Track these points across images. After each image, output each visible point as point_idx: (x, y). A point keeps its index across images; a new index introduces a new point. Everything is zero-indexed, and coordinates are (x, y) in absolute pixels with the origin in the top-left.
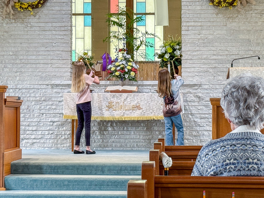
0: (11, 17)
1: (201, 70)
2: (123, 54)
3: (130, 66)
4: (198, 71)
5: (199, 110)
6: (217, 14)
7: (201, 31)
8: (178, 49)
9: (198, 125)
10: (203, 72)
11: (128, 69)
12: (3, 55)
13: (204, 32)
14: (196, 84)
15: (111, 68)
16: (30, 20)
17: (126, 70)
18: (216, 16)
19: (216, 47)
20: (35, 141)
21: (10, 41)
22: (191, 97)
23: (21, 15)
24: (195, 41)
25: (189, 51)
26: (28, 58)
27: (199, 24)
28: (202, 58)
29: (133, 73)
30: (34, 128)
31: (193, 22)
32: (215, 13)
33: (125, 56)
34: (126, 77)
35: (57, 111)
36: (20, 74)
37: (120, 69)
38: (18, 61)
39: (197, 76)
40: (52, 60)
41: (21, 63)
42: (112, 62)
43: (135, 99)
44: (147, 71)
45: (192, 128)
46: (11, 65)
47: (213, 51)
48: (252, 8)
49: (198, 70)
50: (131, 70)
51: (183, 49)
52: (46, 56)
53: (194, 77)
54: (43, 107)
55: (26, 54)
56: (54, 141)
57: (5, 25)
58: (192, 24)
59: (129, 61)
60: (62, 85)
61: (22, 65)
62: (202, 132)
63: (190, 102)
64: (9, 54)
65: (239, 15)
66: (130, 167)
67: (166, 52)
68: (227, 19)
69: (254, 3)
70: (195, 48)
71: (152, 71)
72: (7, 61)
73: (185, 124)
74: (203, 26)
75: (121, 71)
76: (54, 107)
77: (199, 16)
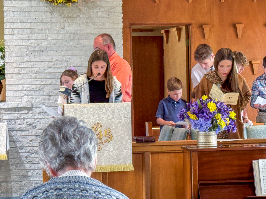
1: (32, 87)
4: (28, 89)
6: (52, 12)
7: (31, 35)
9: (29, 161)
10: (35, 90)
13: (34, 36)
14: (25, 107)
18: (50, 15)
19: (51, 57)
22: (19, 124)
24: (23, 48)
25: (15, 62)
27: (28, 26)
28: (33, 72)
31: (20, 23)
32: (49, 11)
39: (27, 95)
45: (21, 166)
47: (47, 63)
48: (97, 5)
49: (28, 87)
51: (7, 60)
53: (23, 97)
58: (19, 25)
62: (36, 171)
63: (18, 131)
65: (81, 14)
68: (65, 19)
70: (24, 59)
74: (32, 28)
77: (27, 15)
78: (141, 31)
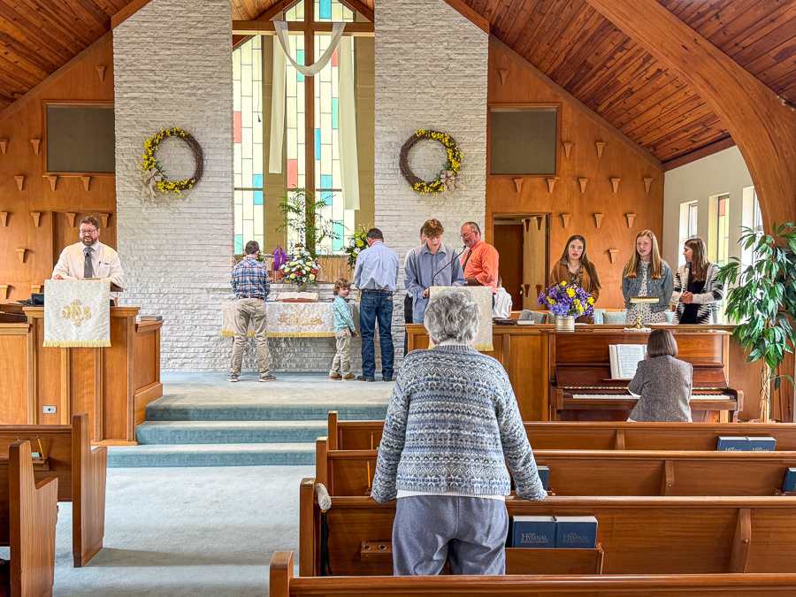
0: (153, 200)
2: (300, 250)
3: (308, 266)
6: (419, 201)
7: (399, 222)
11: (306, 271)
12: (143, 250)
13: (402, 223)
15: (284, 269)
16: (178, 205)
17: (304, 272)
18: (417, 203)
20: (186, 360)
21: (151, 231)
23: (166, 198)
26: (176, 254)
27: (397, 213)
29: (313, 275)
30: (185, 345)
31: (389, 210)
32: (416, 199)
33: (303, 254)
34: (304, 281)
35: (215, 323)
36: (165, 275)
37: (296, 271)
38: (162, 258)
40: (208, 257)
42: (287, 259)
43: (314, 310)
46: (154, 262)
48: (461, 194)
50: (310, 272)
52: (200, 251)
54: (196, 318)
55: (173, 249)
56: (211, 361)
57: (144, 210)
59: (308, 260)
60: (221, 289)
61: (168, 262)
64: (150, 248)
65: (446, 202)
66: (304, 409)
67: (355, 246)
69: (464, 188)
72: (147, 257)
74: (401, 216)
75: (297, 273)
76: (210, 317)
77: (396, 203)
78: (502, 219)
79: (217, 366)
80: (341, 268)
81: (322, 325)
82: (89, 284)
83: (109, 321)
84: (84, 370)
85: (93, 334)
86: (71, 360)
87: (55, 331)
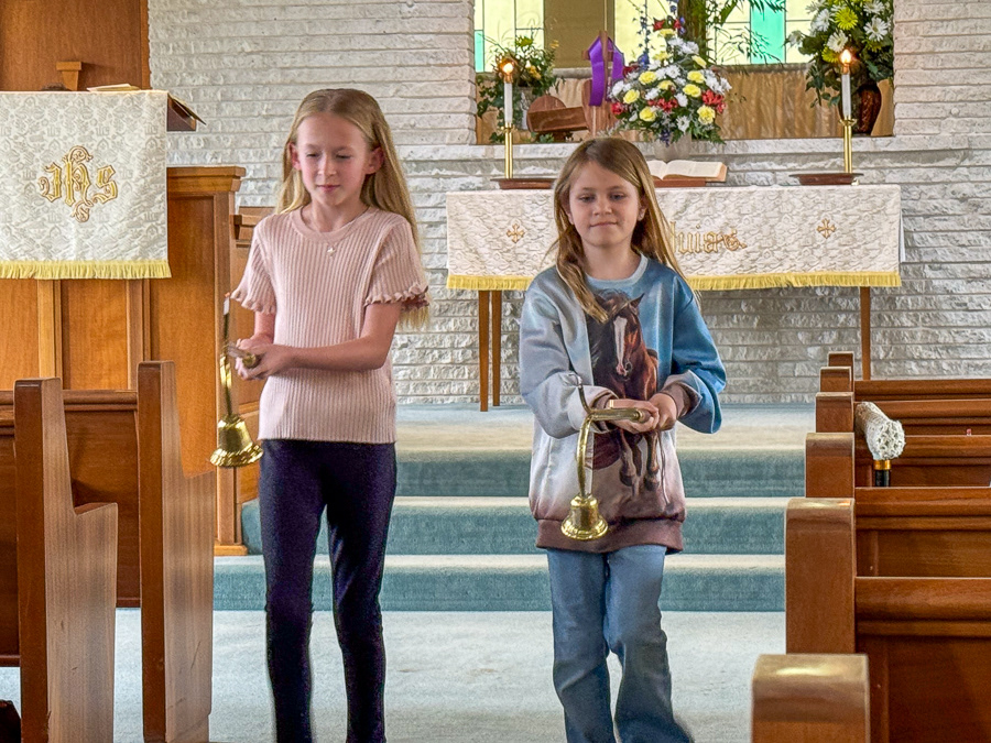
1: (971, 92)
2: (668, 37)
3: (694, 83)
4: (959, 98)
5: (963, 246)
8: (879, 16)
9: (958, 305)
10: (980, 101)
11: (688, 97)
12: (220, 55)
14: (951, 150)
15: (622, 94)
17: (683, 101)
22: (930, 198)
25: (923, 21)
26: (312, 64)
28: (976, 47)
29: (710, 110)
33: (677, 48)
34: (683, 128)
36: (280, 125)
37: (659, 98)
38: (273, 76)
39: (956, 116)
40: (400, 70)
41: (283, 84)
42: (628, 70)
43: (715, 211)
44: (759, 102)
45: (935, 316)
46: (250, 90)
49: (960, 92)
50: (701, 101)
51: (899, 15)
52: (377, 54)
53: (943, 122)
55: (304, 48)
56: (414, 372)
59: (692, 66)
60: (441, 163)
61: (291, 89)
62: (976, 331)
63: (926, 216)
64: (239, 49)
66: (707, 464)
67: (832, 29)
70: (948, 11)
71: (779, 103)
72: (233, 75)
73: (910, 302)
75: (661, 105)
79: (431, 390)
80: (785, 103)
81: (740, 254)
82: (112, 102)
83: (164, 205)
84: (100, 347)
85: (123, 244)
86: (64, 319)
87: (23, 233)
